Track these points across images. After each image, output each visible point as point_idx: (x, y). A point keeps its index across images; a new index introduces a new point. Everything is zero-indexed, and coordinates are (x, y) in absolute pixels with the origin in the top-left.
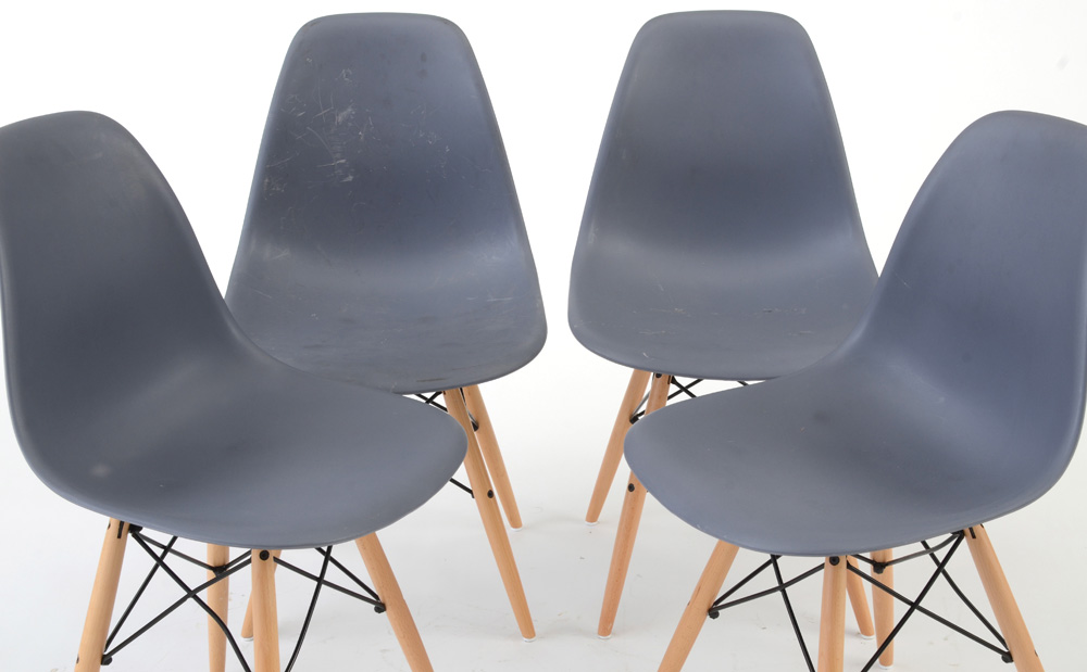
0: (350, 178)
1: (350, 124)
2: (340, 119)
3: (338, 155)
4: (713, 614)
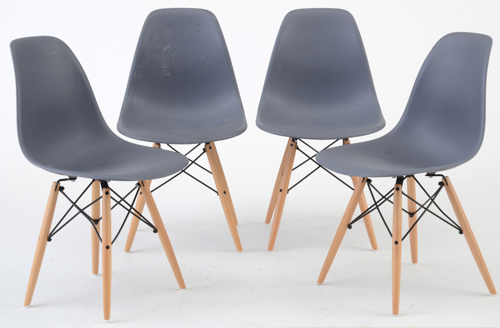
0: (169, 74)
1: (169, 52)
2: (165, 49)
3: (164, 65)
4: (350, 227)
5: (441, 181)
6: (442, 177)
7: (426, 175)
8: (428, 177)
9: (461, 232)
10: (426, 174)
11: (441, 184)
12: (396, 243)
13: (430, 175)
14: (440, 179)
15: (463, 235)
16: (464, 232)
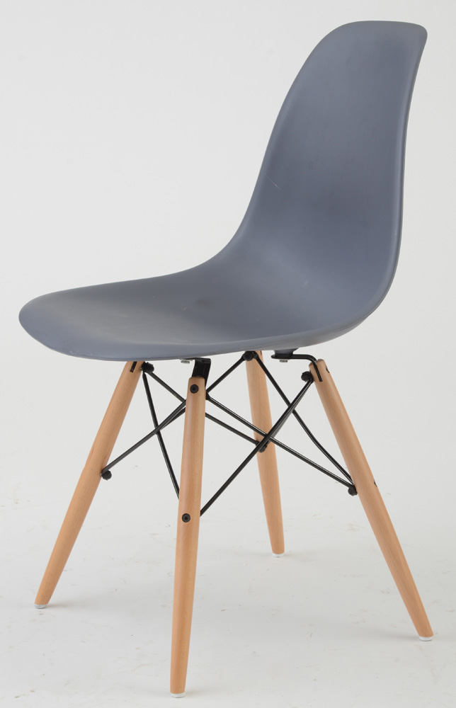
4: (106, 474)
5: (308, 370)
6: (309, 362)
7: (273, 357)
8: (278, 360)
9: (353, 490)
10: (273, 353)
11: (307, 377)
12: (186, 518)
13: (284, 356)
14: (305, 366)
15: (356, 497)
16: (358, 490)
